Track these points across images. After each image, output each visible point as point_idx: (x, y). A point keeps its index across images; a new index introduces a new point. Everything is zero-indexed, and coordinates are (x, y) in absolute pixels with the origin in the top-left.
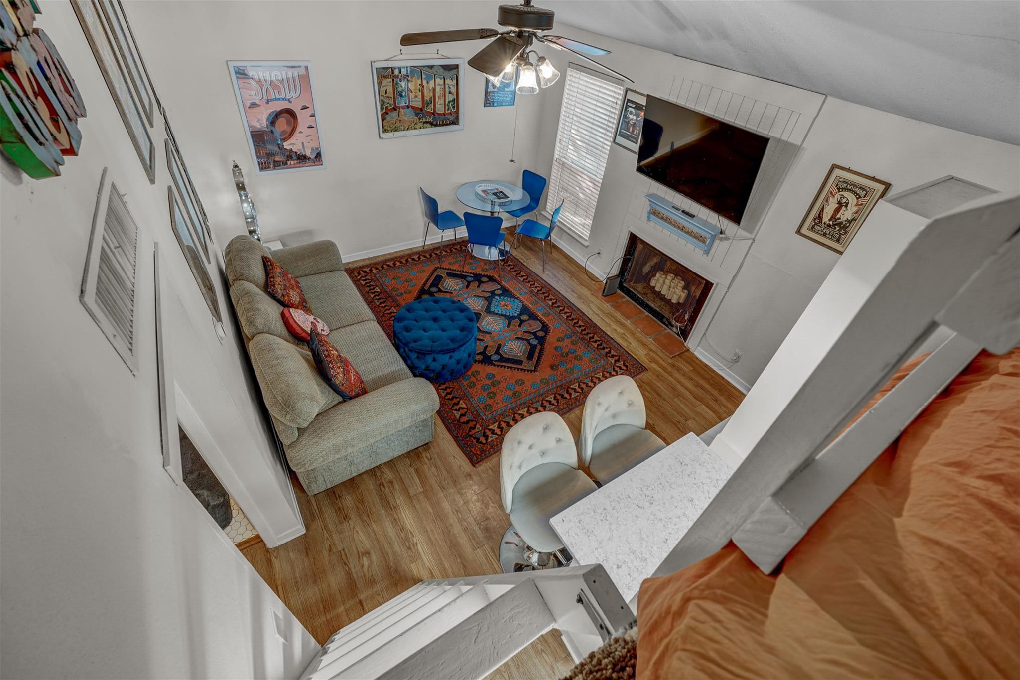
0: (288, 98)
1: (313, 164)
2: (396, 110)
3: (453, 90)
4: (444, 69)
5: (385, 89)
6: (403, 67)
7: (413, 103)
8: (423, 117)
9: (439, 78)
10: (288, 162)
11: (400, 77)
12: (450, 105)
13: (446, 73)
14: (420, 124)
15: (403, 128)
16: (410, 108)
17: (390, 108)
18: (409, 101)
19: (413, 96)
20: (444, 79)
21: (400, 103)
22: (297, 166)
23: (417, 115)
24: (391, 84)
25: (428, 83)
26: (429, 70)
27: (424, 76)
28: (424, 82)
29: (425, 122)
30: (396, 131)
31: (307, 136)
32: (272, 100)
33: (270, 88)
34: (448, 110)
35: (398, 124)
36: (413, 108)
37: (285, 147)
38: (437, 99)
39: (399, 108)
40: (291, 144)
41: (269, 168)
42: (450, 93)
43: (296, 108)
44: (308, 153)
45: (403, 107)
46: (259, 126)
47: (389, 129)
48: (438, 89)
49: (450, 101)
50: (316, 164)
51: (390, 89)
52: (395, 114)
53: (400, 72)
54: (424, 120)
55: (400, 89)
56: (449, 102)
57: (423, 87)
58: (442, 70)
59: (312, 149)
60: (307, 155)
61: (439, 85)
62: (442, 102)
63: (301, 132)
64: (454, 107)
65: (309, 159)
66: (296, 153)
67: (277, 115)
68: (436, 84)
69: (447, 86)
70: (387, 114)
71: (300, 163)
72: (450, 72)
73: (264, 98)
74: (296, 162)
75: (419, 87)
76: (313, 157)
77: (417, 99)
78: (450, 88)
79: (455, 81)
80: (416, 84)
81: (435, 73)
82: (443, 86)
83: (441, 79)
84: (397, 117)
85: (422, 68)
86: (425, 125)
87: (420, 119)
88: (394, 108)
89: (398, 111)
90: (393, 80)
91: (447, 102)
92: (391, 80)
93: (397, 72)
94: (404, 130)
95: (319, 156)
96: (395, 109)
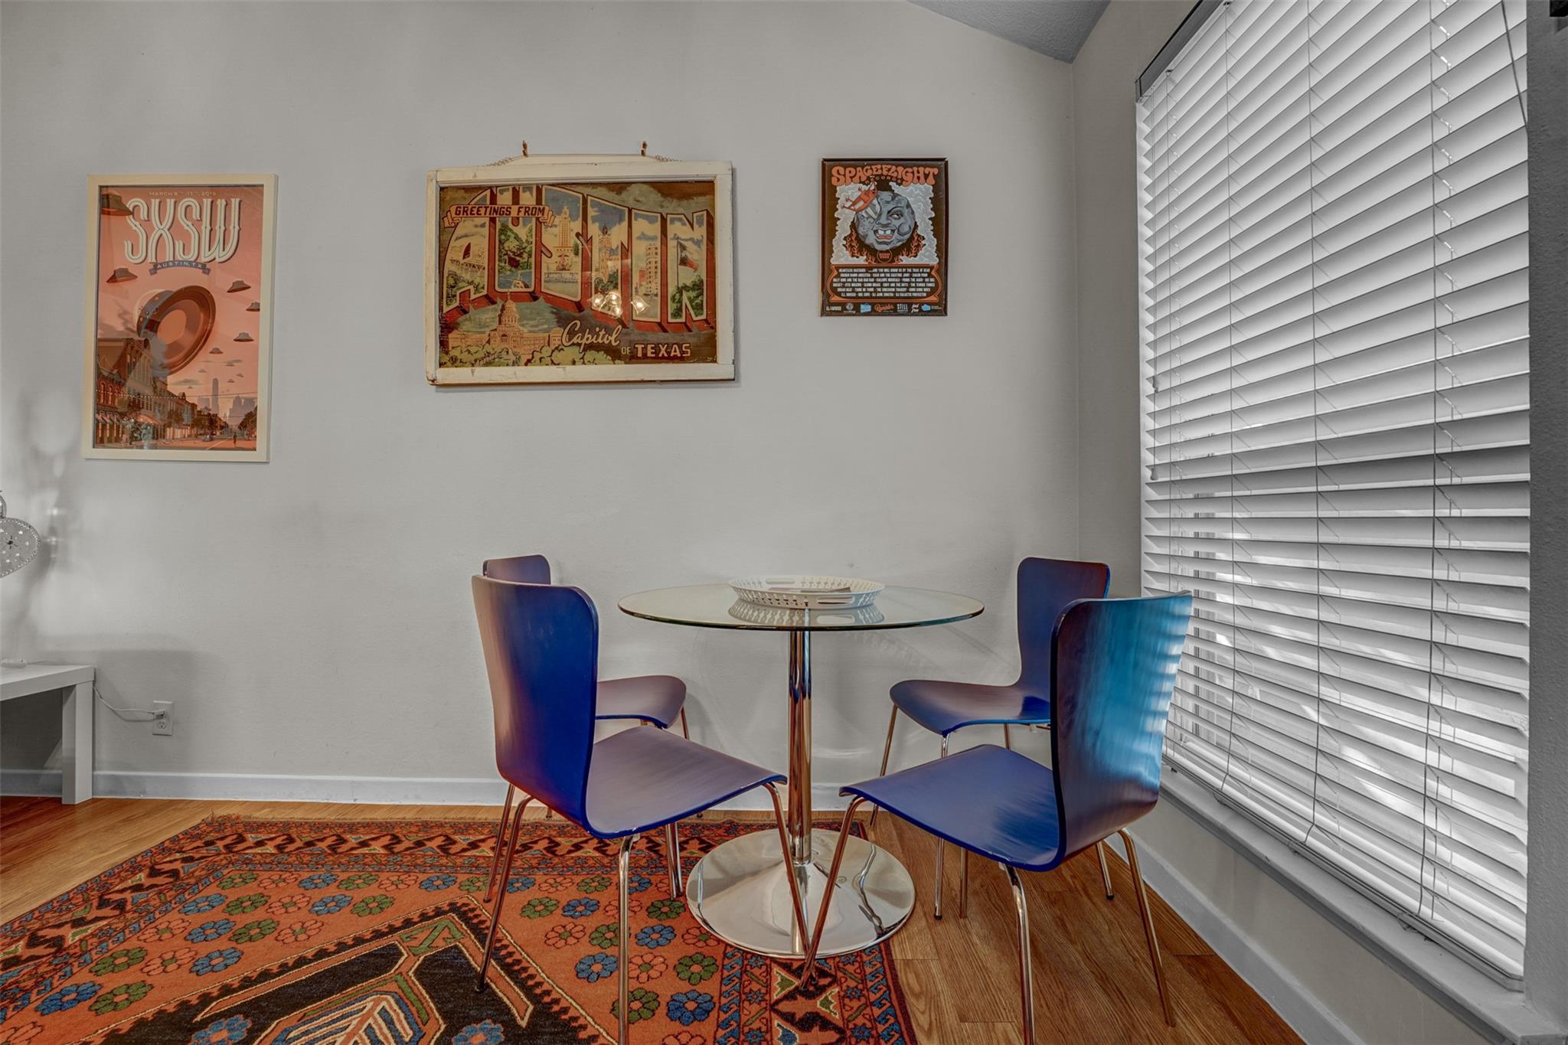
0: (203, 260)
1: (231, 444)
2: (494, 303)
3: (697, 255)
4: (664, 195)
5: (464, 242)
6: (528, 188)
7: (552, 286)
8: (582, 331)
9: (646, 218)
10: (169, 431)
11: (514, 213)
12: (685, 300)
13: (671, 206)
14: (574, 352)
15: (513, 358)
16: (541, 299)
17: (473, 297)
18: (538, 280)
19: (553, 267)
20: (664, 220)
21: (508, 284)
22: (191, 443)
23: (562, 321)
24: (486, 231)
25: (605, 231)
26: (611, 195)
27: (592, 212)
28: (594, 229)
29: (590, 347)
30: (488, 364)
31: (230, 364)
32: (166, 265)
33: (167, 238)
34: (677, 313)
35: (497, 346)
36: (551, 299)
37: (170, 388)
38: (636, 279)
39: (503, 296)
40: (186, 381)
41: (118, 440)
42: (684, 262)
43: (217, 284)
44: (225, 411)
45: (517, 297)
46: (121, 328)
47: (465, 357)
48: (639, 248)
49: (685, 288)
50: (239, 444)
51: (480, 244)
52: (489, 314)
53: (516, 199)
54: (588, 338)
55: (511, 245)
56: (680, 290)
57: (589, 241)
58: (655, 197)
59: (237, 400)
60: (220, 415)
61: (643, 237)
62: (655, 287)
63: (217, 351)
64: (698, 308)
65: (224, 427)
66: (194, 406)
67: (169, 302)
68: (635, 234)
69: (672, 244)
70: (465, 312)
71: (196, 436)
72: (684, 202)
73: (149, 260)
74: (187, 432)
75: (573, 240)
76: (234, 423)
77: (566, 275)
78: (683, 248)
79: (701, 232)
80: (564, 234)
81: (631, 203)
82: (658, 243)
83: (651, 221)
84: (495, 325)
85: (586, 191)
86: (590, 355)
87: (572, 334)
88: (486, 296)
89: (498, 306)
90: (493, 220)
91: (672, 290)
92: (487, 220)
93: (505, 199)
94: (514, 364)
95: (249, 422)
96: (490, 300)
